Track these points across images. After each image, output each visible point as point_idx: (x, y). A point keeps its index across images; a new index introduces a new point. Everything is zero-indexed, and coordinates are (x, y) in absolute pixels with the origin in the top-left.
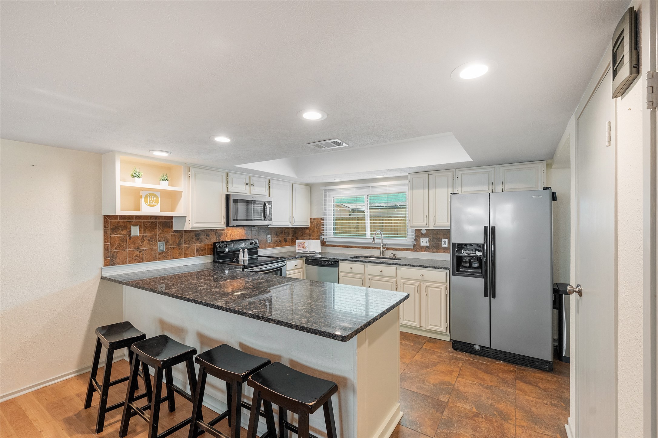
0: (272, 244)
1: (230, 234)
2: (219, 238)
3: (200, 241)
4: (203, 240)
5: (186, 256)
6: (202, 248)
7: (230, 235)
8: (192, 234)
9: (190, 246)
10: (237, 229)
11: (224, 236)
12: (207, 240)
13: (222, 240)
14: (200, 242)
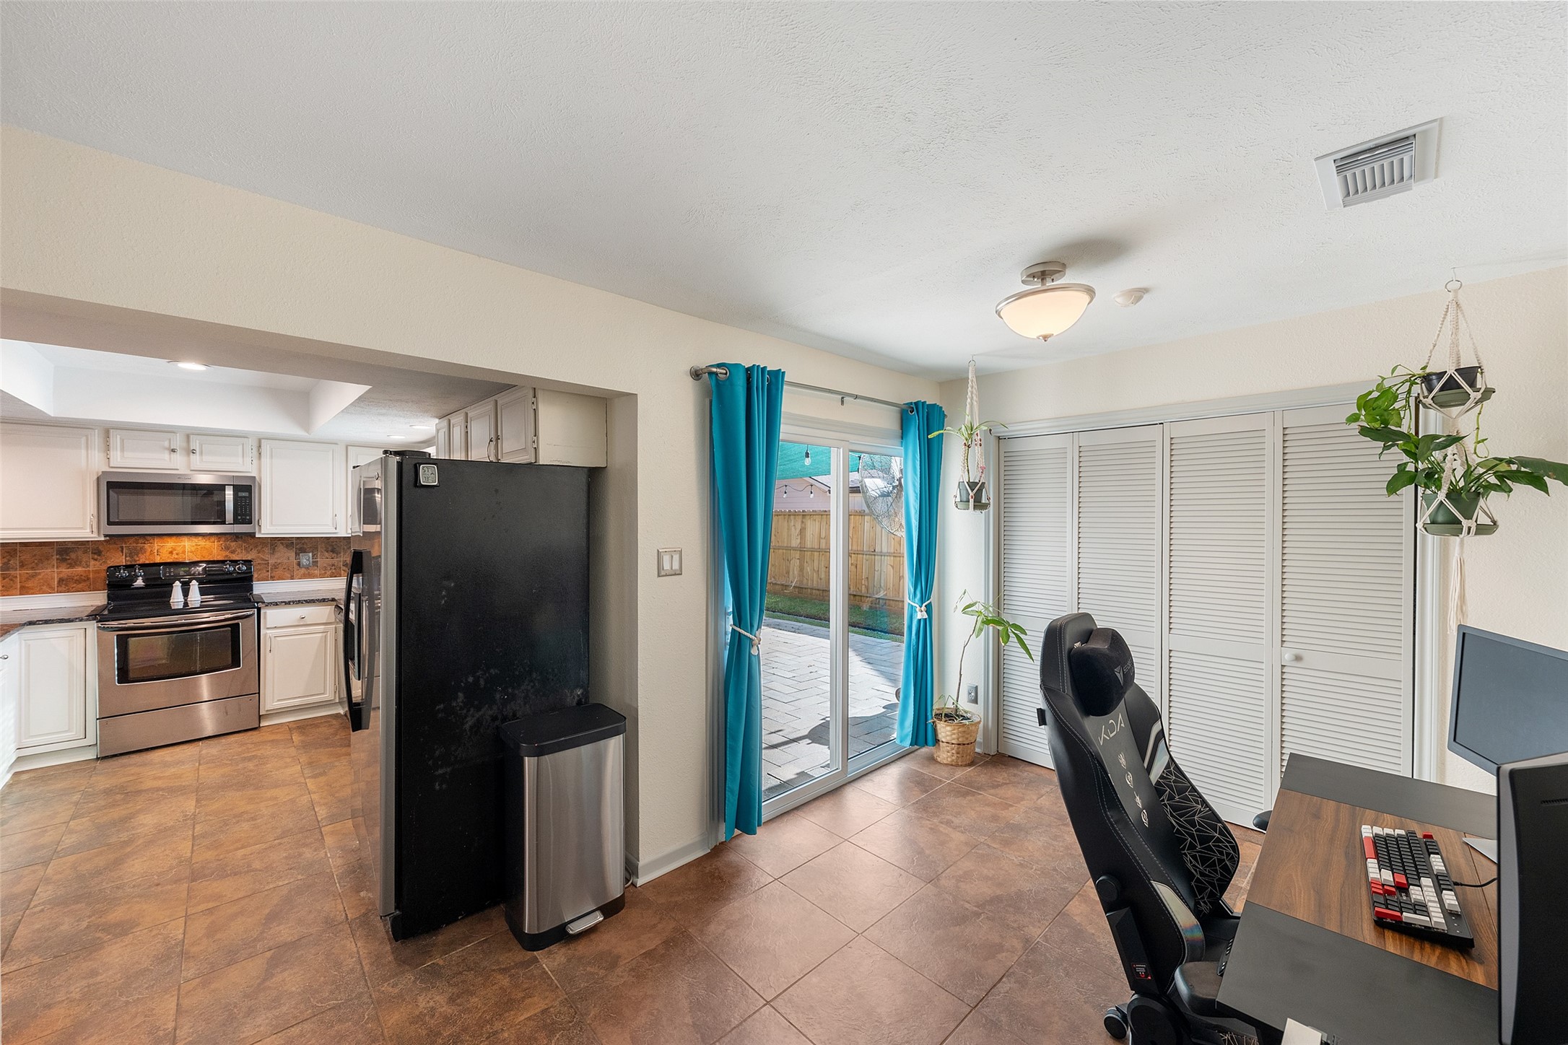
0: (316, 572)
1: (170, 550)
2: (132, 557)
3: (70, 564)
4: (81, 562)
5: (24, 591)
6: (75, 578)
7: (171, 553)
8: (46, 549)
9: (40, 573)
10: (194, 539)
11: (148, 553)
12: (92, 562)
13: (143, 559)
14: (71, 566)
